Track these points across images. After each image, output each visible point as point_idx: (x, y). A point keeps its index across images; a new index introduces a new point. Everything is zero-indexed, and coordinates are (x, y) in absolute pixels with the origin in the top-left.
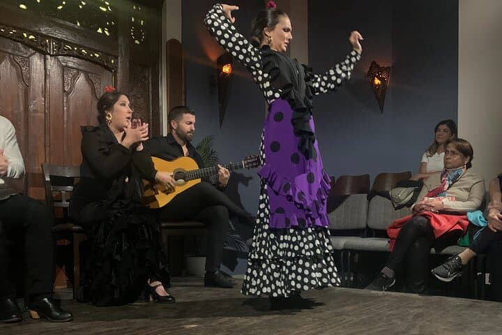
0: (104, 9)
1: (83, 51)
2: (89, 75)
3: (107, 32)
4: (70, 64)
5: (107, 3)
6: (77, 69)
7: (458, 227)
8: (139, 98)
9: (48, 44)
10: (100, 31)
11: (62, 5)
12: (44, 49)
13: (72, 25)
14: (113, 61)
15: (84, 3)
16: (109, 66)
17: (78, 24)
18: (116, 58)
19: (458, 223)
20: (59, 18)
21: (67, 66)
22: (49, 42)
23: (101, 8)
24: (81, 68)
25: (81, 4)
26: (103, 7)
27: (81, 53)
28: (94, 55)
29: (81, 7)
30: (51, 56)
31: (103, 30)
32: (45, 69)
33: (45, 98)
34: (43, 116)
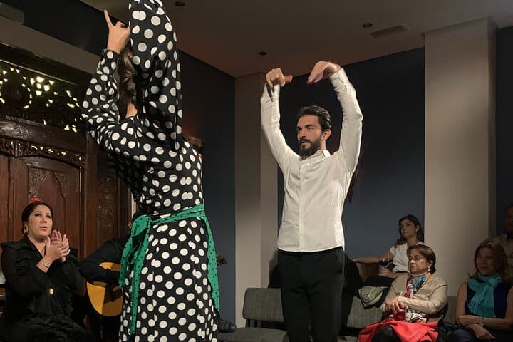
0: (72, 106)
1: (50, 150)
2: (56, 173)
3: (74, 129)
4: (36, 164)
5: (75, 99)
6: (42, 169)
7: (428, 338)
8: (107, 194)
9: (13, 147)
10: (67, 128)
11: (28, 104)
12: (9, 152)
13: (38, 124)
14: (80, 158)
15: (51, 101)
16: (77, 163)
17: (45, 123)
18: (83, 155)
19: (428, 334)
20: (25, 118)
21: (32, 167)
22: (14, 144)
23: (68, 104)
24: (47, 167)
25: (48, 102)
26: (71, 103)
27: (47, 153)
28: (60, 153)
29: (47, 105)
30: (15, 157)
31: (71, 127)
32: (9, 171)
33: (8, 201)
34: (7, 220)
